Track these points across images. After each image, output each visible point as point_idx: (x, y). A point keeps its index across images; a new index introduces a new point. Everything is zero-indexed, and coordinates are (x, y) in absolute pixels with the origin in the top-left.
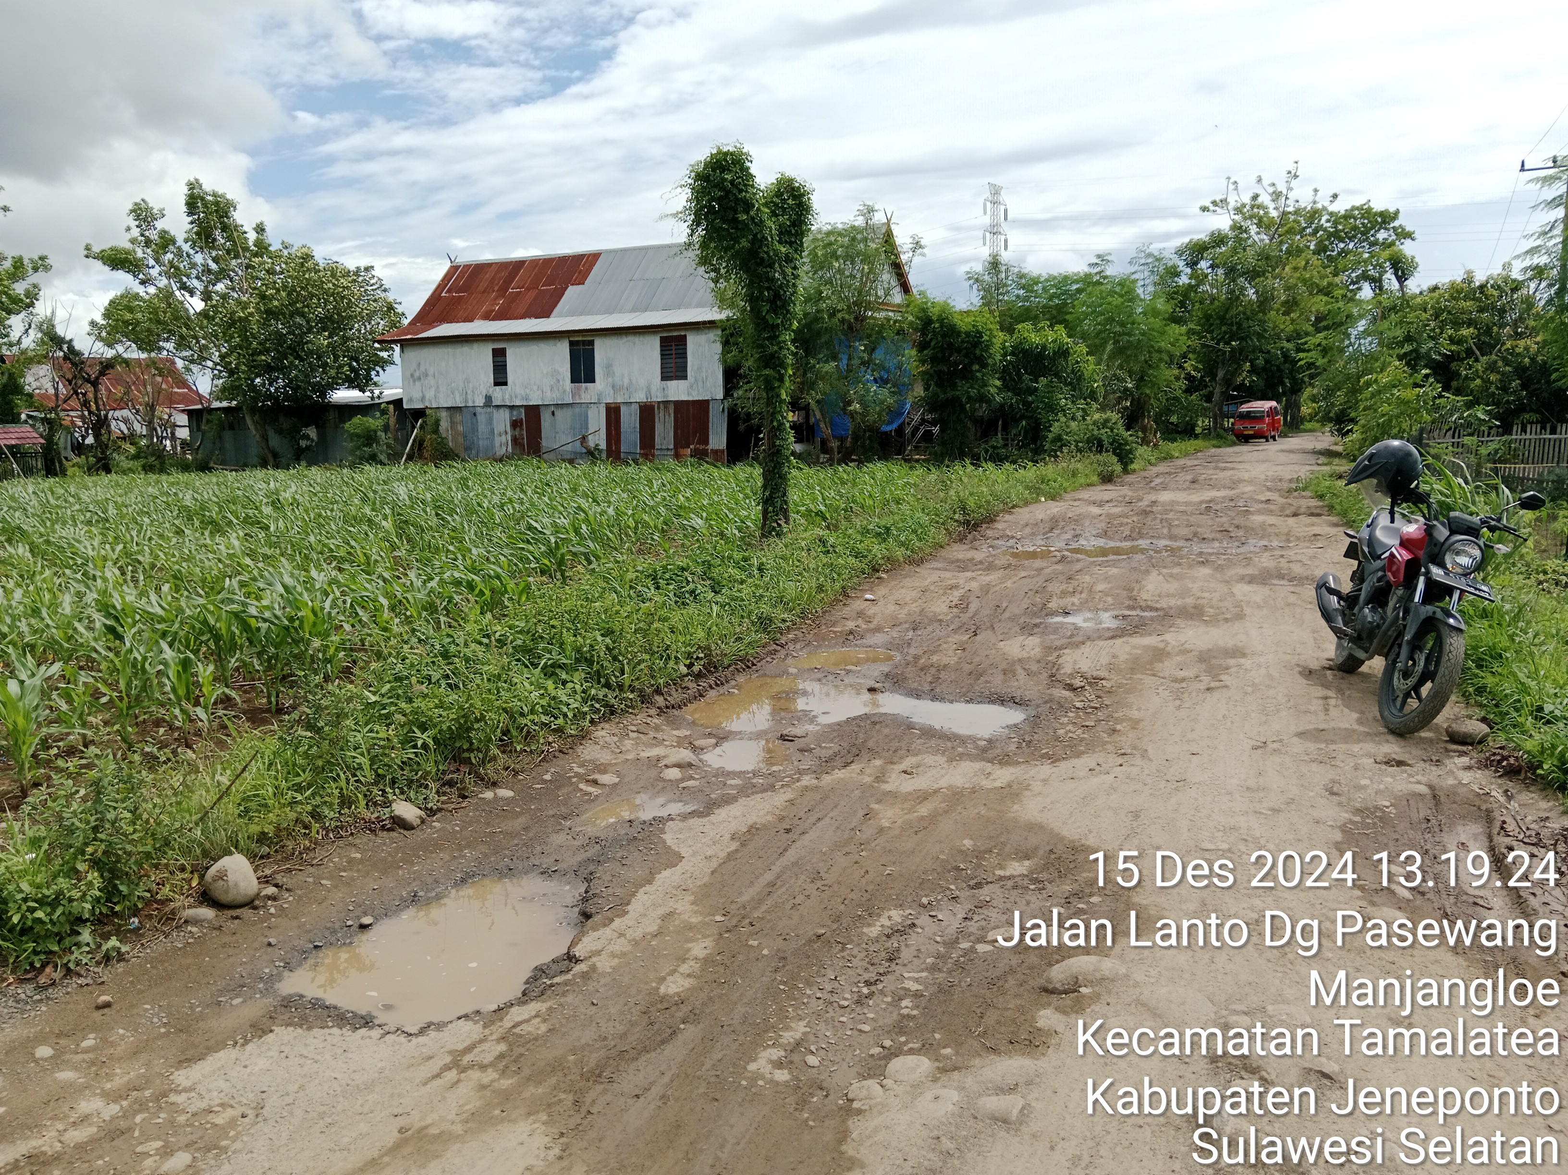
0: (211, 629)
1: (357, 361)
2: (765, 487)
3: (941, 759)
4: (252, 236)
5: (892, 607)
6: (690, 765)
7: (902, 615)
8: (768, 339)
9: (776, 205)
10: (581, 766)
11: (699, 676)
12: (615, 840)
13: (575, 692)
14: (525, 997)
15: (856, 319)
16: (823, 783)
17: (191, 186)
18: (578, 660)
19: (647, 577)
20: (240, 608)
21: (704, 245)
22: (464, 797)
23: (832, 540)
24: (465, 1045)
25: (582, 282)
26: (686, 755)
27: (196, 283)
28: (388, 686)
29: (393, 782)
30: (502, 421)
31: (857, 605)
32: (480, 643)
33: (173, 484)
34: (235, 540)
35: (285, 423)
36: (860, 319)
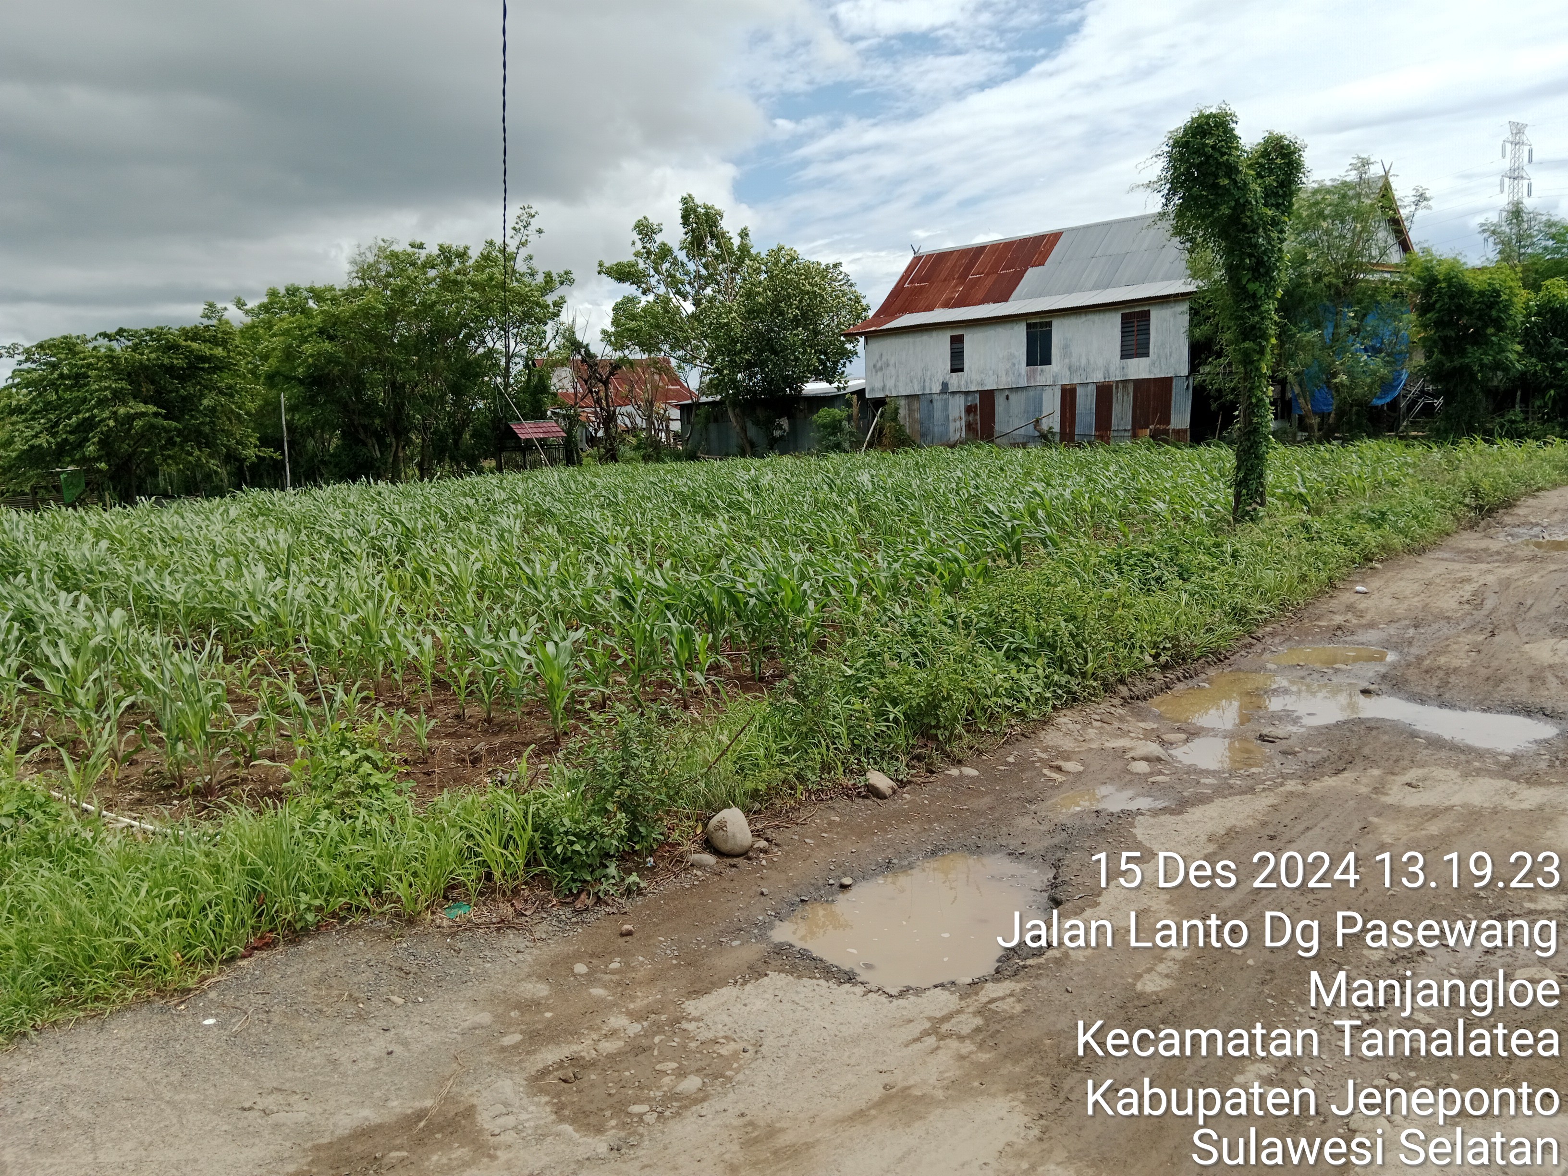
0: (706, 603)
1: (826, 354)
2: (1238, 468)
3: (1454, 774)
4: (736, 242)
5: (1388, 602)
6: (1159, 759)
7: (1401, 610)
8: (1248, 309)
9: (1261, 165)
10: (1045, 750)
11: (1165, 667)
12: (1081, 828)
13: (1038, 677)
14: (998, 975)
15: (1345, 283)
16: (1310, 790)
17: (684, 201)
18: (1040, 645)
19: (1111, 562)
20: (729, 584)
21: (1180, 213)
22: (932, 772)
23: (1317, 526)
24: (944, 1013)
25: (1042, 264)
26: (1154, 749)
27: (688, 288)
28: (862, 661)
29: (868, 752)
30: (957, 407)
31: (1346, 598)
32: (945, 624)
33: (668, 472)
34: (721, 524)
35: (761, 414)
36: (1349, 283)
